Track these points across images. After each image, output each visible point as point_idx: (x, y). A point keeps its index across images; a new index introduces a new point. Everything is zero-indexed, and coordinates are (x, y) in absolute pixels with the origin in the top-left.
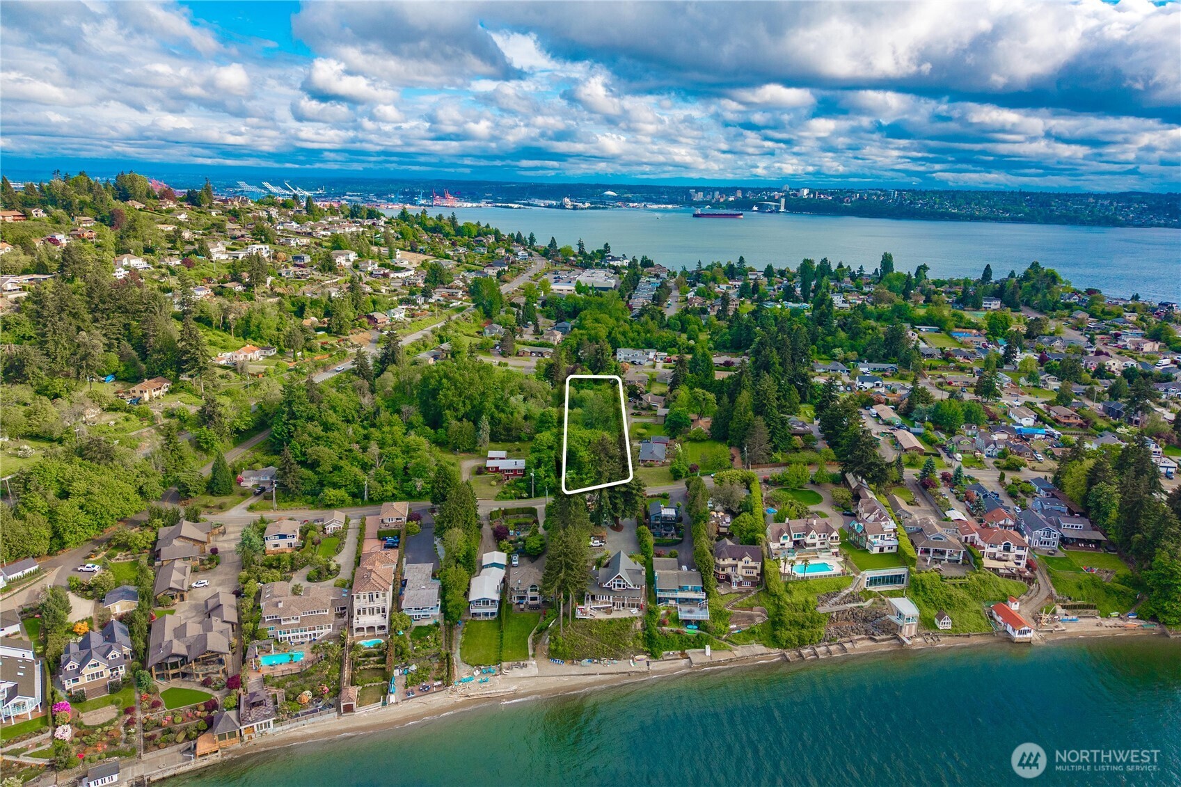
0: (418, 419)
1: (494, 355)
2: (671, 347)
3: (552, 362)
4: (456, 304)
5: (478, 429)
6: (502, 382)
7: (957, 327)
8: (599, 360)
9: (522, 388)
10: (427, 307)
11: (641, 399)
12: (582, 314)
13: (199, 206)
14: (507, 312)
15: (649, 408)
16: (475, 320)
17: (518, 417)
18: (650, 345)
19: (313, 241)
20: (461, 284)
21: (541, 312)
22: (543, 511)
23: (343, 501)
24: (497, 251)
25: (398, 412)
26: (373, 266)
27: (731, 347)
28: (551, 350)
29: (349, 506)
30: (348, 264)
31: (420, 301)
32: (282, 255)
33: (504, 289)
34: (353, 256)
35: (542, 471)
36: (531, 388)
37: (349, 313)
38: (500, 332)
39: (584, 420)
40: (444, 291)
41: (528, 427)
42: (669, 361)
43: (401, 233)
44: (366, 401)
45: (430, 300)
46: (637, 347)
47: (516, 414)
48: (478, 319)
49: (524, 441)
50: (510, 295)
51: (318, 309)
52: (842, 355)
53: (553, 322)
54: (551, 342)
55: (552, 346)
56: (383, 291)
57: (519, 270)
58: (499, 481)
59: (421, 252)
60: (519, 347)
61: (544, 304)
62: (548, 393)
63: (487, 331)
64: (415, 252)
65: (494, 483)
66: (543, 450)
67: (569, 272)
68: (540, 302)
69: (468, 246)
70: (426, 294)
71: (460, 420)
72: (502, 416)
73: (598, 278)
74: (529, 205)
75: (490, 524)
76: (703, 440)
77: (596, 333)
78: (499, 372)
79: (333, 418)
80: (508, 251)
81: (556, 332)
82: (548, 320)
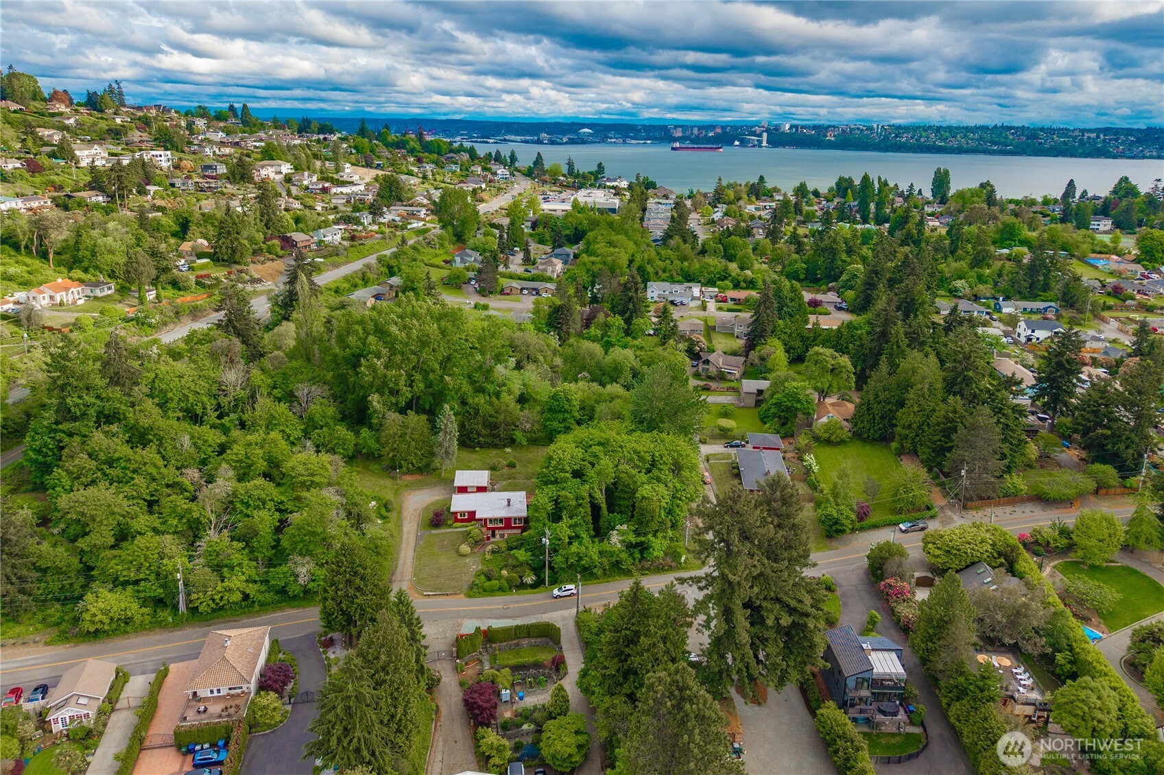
0: (322, 408)
1: (469, 293)
2: (720, 279)
3: (558, 302)
4: (417, 225)
5: (434, 429)
6: (481, 339)
7: (1094, 252)
8: (631, 299)
9: (513, 347)
10: (375, 228)
11: (707, 362)
12: (590, 235)
13: (102, 111)
14: (485, 235)
15: (721, 377)
16: (441, 245)
17: (508, 400)
18: (689, 278)
19: (240, 151)
20: (425, 201)
21: (531, 235)
22: (572, 626)
23: (128, 621)
24: (472, 168)
25: (290, 397)
26: (309, 180)
27: (806, 279)
28: (552, 286)
29: (142, 629)
30: (279, 177)
31: (366, 219)
32: (187, 164)
33: (482, 208)
34: (286, 168)
35: (564, 529)
36: (528, 346)
37: (253, 232)
38: (475, 260)
39: (634, 413)
40: (402, 210)
41: (528, 418)
42: (724, 300)
43: (356, 148)
44: (232, 376)
45: (382, 220)
46: (672, 280)
47: (504, 396)
48: (447, 244)
49: (521, 446)
50: (490, 217)
51: (209, 227)
52: (968, 290)
53: (548, 249)
54: (549, 274)
55: (550, 279)
56: (319, 208)
57: (499, 189)
58: (477, 543)
59: (378, 167)
60: (504, 282)
61: (534, 225)
62: (555, 352)
63: (458, 259)
64: (371, 167)
65: (465, 548)
66: (565, 480)
67: (561, 192)
68: (529, 224)
69: (436, 163)
70: (375, 210)
71: (403, 411)
72: (481, 400)
73: (598, 197)
74: (505, 140)
75: (457, 670)
76: (841, 442)
77: (614, 261)
78: (473, 321)
79: (149, 414)
80: (484, 169)
81: (555, 260)
82: (541, 246)
